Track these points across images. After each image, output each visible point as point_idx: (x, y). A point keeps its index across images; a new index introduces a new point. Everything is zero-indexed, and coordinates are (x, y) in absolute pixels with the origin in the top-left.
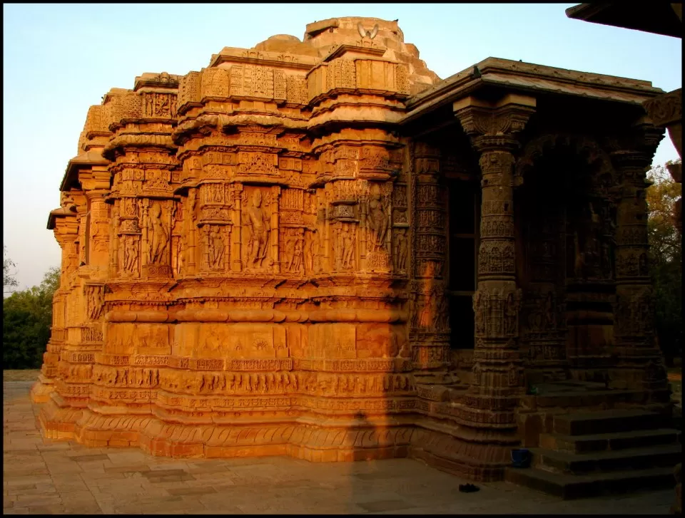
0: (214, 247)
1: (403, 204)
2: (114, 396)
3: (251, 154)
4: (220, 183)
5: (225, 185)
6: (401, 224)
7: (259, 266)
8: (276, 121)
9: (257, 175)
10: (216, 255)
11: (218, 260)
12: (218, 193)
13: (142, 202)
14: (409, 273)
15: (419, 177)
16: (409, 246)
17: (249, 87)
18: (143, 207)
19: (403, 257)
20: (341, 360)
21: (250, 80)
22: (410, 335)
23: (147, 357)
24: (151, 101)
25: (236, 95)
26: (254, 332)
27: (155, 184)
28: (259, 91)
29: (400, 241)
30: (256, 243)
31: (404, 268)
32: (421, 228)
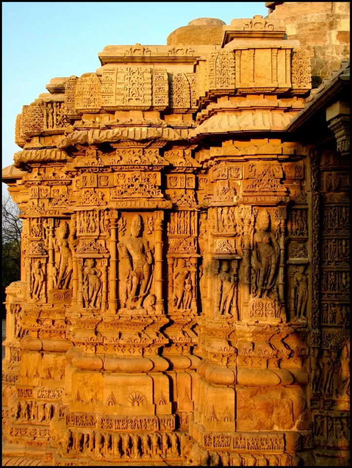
0: (88, 284)
1: (302, 234)
2: (14, 433)
3: (129, 175)
4: (93, 211)
5: (100, 212)
6: (298, 259)
7: (139, 306)
8: (153, 133)
9: (133, 199)
10: (90, 293)
11: (93, 299)
12: (91, 221)
13: (47, 222)
14: (310, 323)
15: (327, 195)
16: (309, 288)
17: (122, 94)
18: (48, 228)
19: (302, 301)
20: (215, 434)
21: (122, 86)
22: (311, 400)
23: (50, 392)
24: (51, 110)
25: (108, 105)
26: (130, 385)
27: (60, 202)
28: (134, 98)
29: (297, 281)
30: (135, 279)
31: (305, 315)
32: (329, 262)
